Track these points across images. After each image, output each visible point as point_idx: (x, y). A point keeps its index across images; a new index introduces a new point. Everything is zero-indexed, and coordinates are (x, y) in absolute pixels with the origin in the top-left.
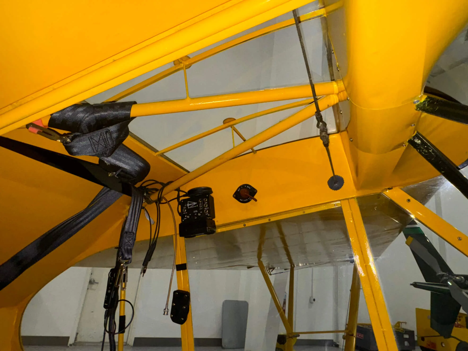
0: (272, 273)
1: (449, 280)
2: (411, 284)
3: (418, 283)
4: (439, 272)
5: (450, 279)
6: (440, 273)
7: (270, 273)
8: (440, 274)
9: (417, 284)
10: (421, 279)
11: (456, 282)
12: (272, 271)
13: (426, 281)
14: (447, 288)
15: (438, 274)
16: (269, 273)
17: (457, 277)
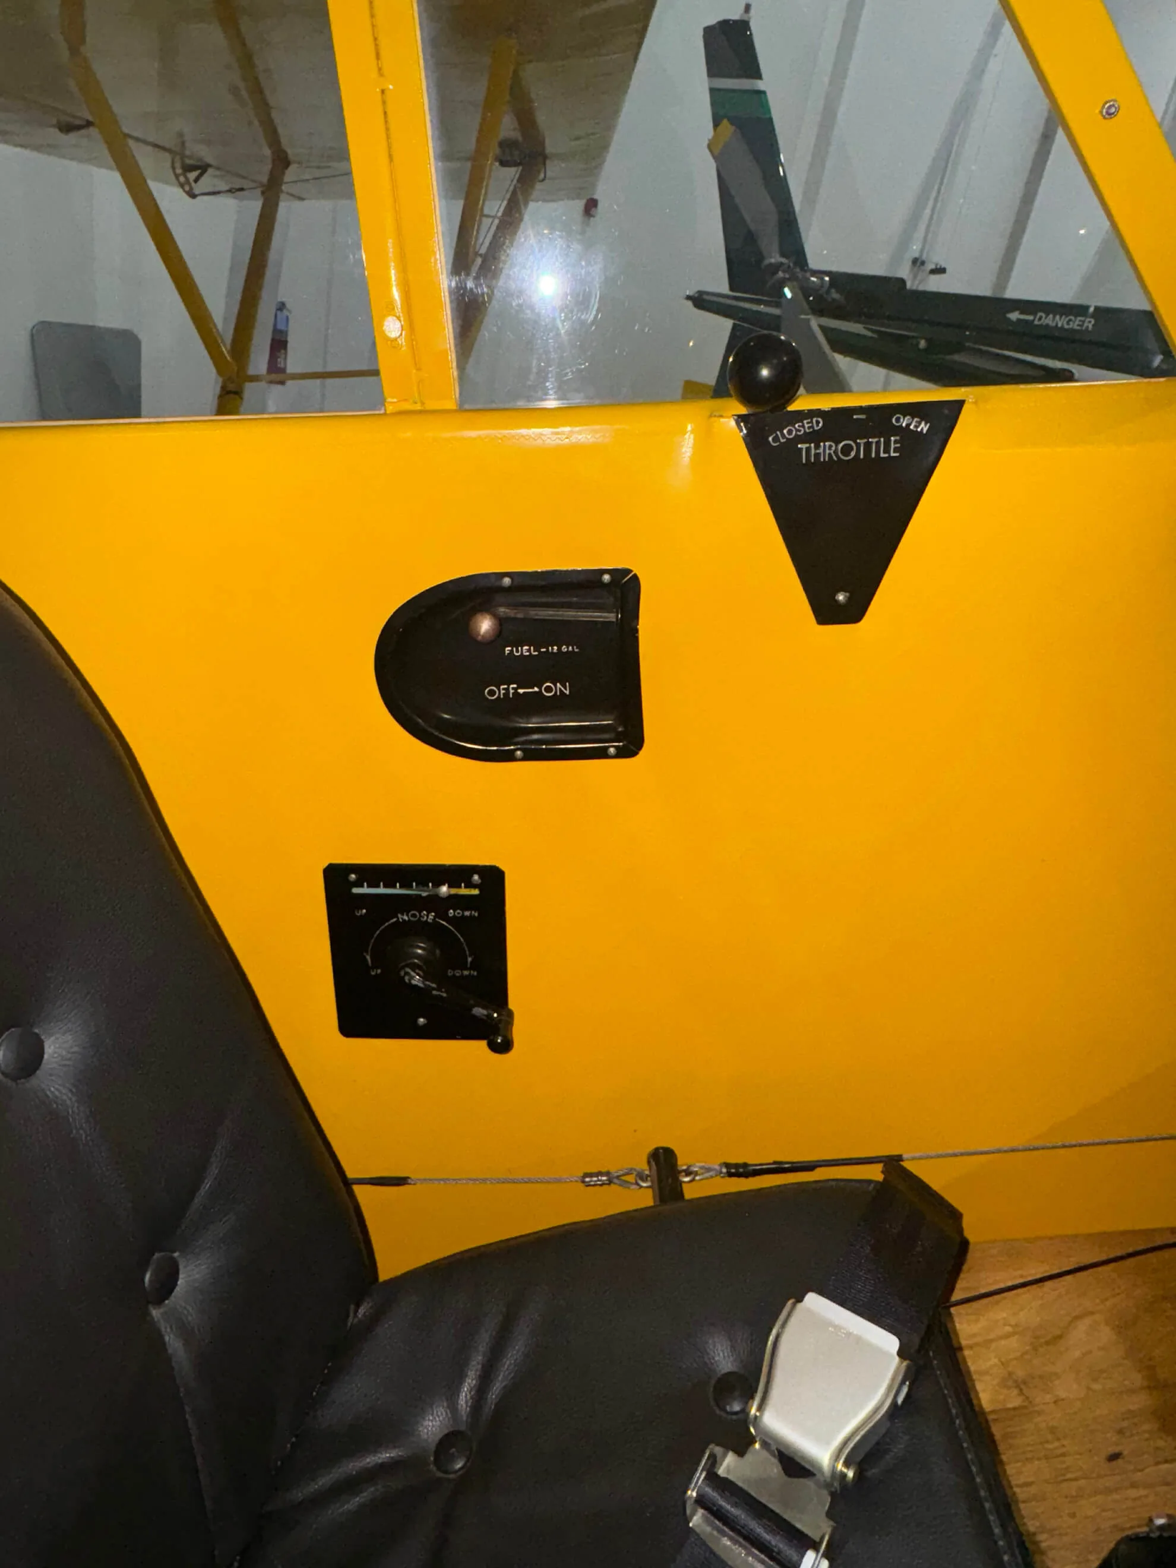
0: (197, 189)
1: (789, 283)
2: (689, 298)
3: (708, 293)
4: (771, 257)
5: (791, 280)
6: (775, 258)
7: (191, 188)
8: (773, 261)
9: (705, 297)
10: (719, 283)
11: (805, 290)
12: (196, 180)
13: (732, 289)
14: (776, 311)
15: (767, 262)
16: (187, 188)
17: (813, 276)
